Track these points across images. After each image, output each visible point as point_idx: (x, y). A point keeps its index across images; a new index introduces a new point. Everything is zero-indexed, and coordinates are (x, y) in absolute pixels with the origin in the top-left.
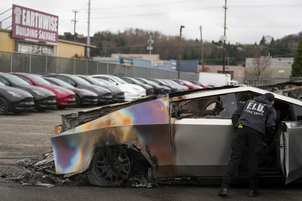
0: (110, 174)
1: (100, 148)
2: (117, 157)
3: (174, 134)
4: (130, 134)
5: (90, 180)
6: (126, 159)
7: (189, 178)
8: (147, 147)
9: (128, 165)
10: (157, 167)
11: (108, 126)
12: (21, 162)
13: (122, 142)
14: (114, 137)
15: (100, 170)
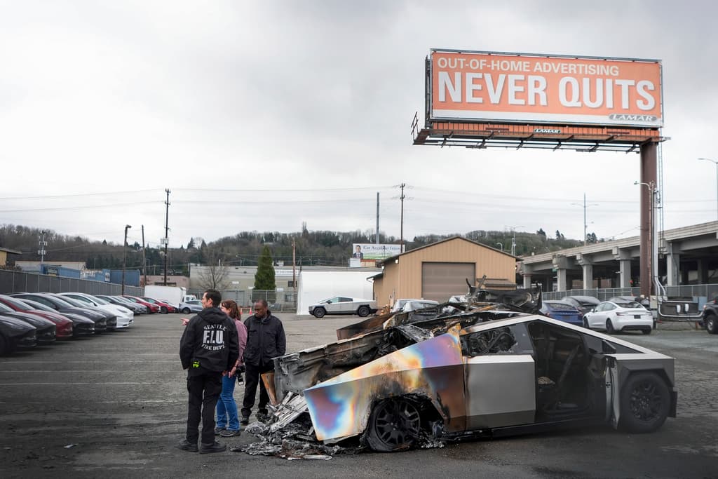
0: (395, 434)
1: (382, 400)
2: (403, 410)
3: (468, 376)
4: (420, 379)
5: (371, 445)
6: (414, 413)
7: (481, 431)
8: (438, 395)
9: (418, 421)
10: (449, 419)
11: (389, 371)
12: (254, 428)
13: (410, 392)
14: (399, 385)
15: (382, 431)
